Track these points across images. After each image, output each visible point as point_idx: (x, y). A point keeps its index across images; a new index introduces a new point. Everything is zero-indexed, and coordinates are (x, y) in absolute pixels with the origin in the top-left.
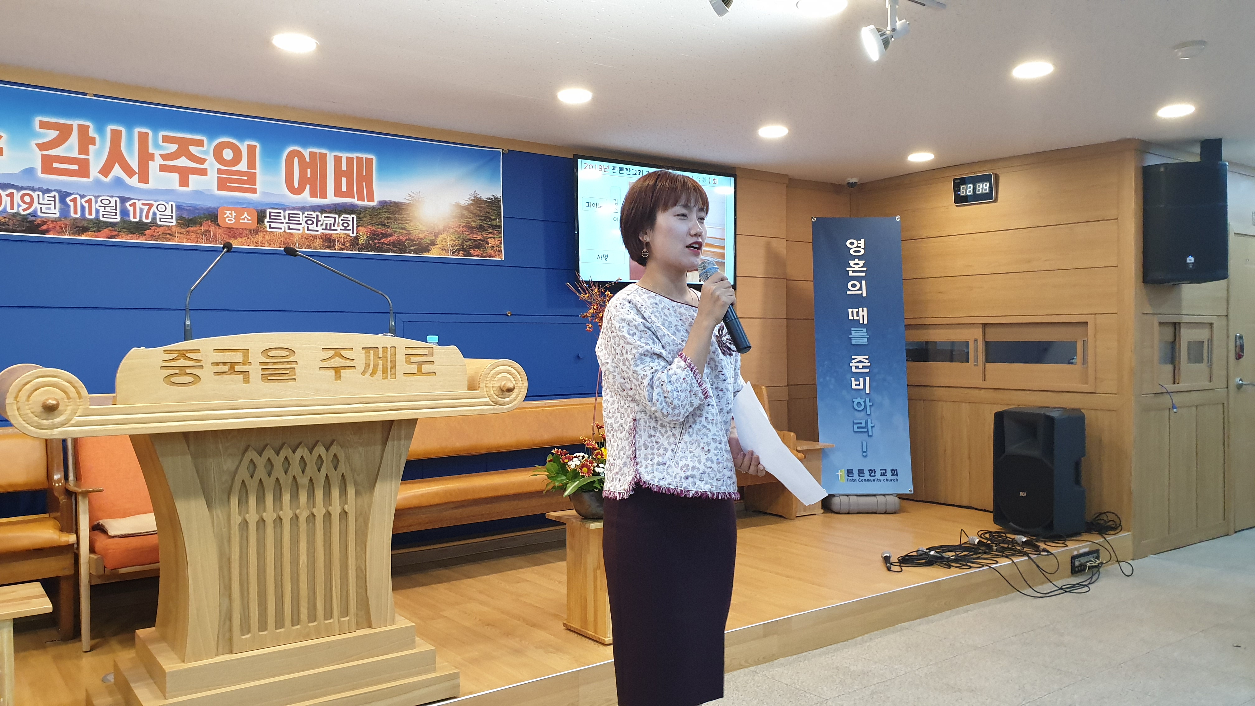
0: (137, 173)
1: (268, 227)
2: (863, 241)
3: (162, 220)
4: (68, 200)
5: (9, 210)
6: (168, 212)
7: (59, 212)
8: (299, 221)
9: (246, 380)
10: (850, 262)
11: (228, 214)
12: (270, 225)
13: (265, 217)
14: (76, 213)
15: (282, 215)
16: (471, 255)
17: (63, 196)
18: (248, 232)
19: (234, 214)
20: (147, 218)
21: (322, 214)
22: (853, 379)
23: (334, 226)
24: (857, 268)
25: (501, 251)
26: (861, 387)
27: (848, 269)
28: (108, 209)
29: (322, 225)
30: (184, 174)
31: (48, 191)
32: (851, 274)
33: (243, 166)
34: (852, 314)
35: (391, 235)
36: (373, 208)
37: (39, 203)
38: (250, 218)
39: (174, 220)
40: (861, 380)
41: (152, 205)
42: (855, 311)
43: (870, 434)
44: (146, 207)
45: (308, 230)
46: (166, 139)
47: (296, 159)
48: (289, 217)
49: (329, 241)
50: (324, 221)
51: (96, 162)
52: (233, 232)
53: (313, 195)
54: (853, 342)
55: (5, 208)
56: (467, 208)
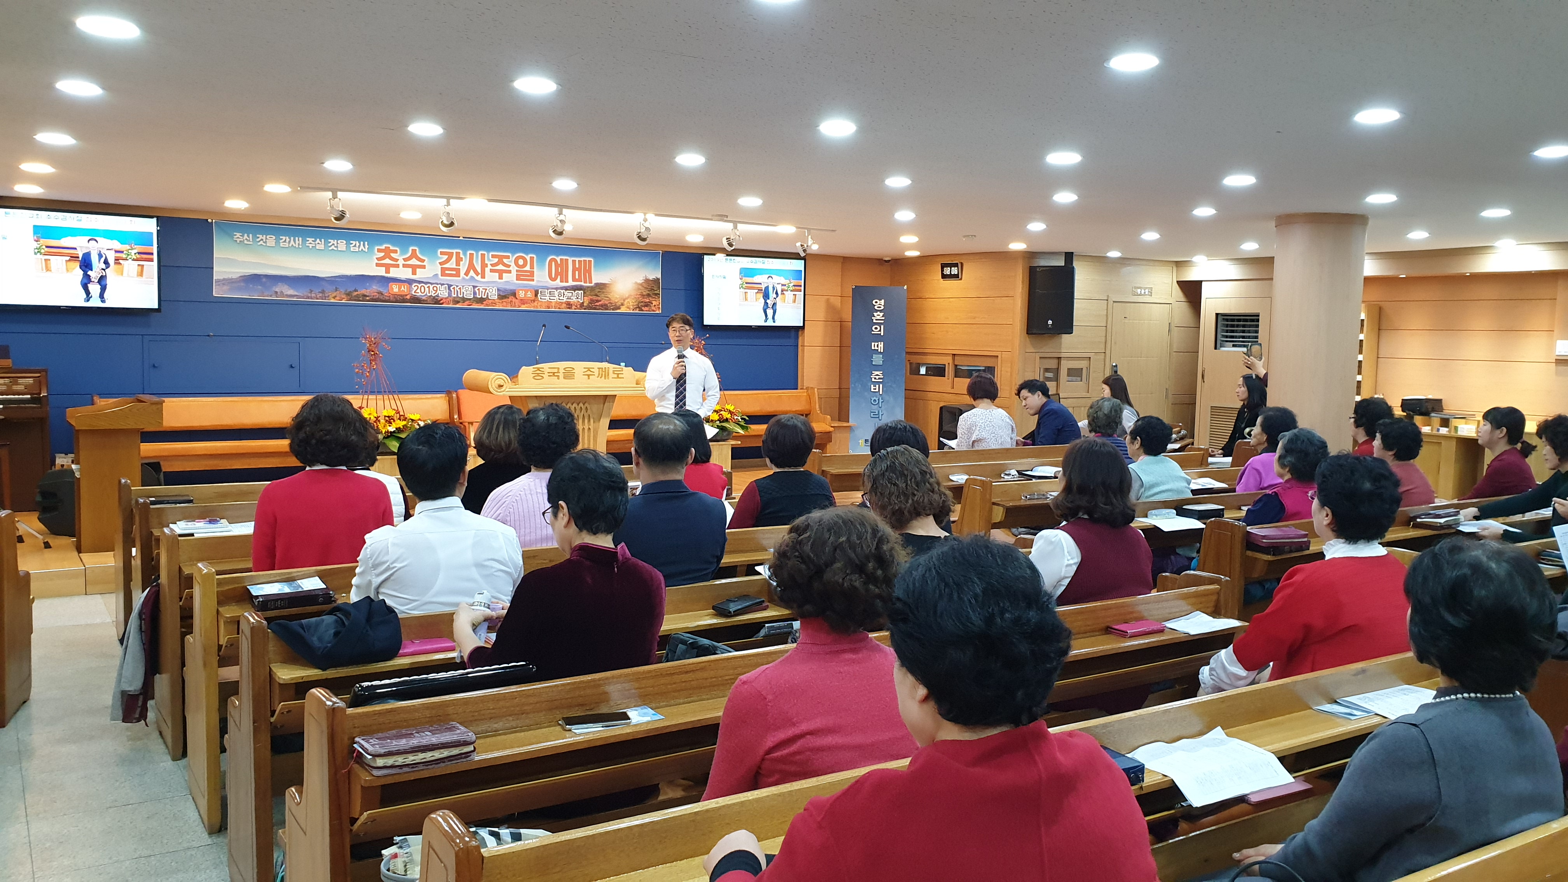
0: (480, 274)
1: (539, 298)
2: (883, 301)
3: (491, 296)
4: (451, 288)
5: (428, 294)
6: (494, 292)
7: (448, 294)
8: (555, 295)
10: (874, 313)
11: (521, 293)
12: (541, 298)
13: (538, 293)
14: (454, 294)
15: (546, 292)
16: (643, 311)
17: (450, 286)
18: (530, 301)
19: (524, 292)
20: (484, 296)
21: (566, 291)
22: (872, 386)
23: (572, 297)
24: (878, 318)
25: (659, 308)
26: (877, 390)
27: (872, 318)
28: (468, 292)
29: (566, 297)
30: (501, 273)
31: (444, 284)
32: (874, 321)
34: (874, 346)
35: (600, 301)
36: (592, 287)
37: (440, 290)
38: (531, 294)
39: (496, 296)
40: (877, 386)
41: (486, 289)
42: (876, 344)
43: (880, 418)
44: (484, 291)
45: (559, 299)
46: (493, 256)
47: (553, 263)
48: (550, 293)
49: (569, 305)
50: (566, 294)
51: (463, 269)
52: (523, 302)
53: (562, 281)
54: (873, 363)
55: (426, 293)
56: (641, 284)
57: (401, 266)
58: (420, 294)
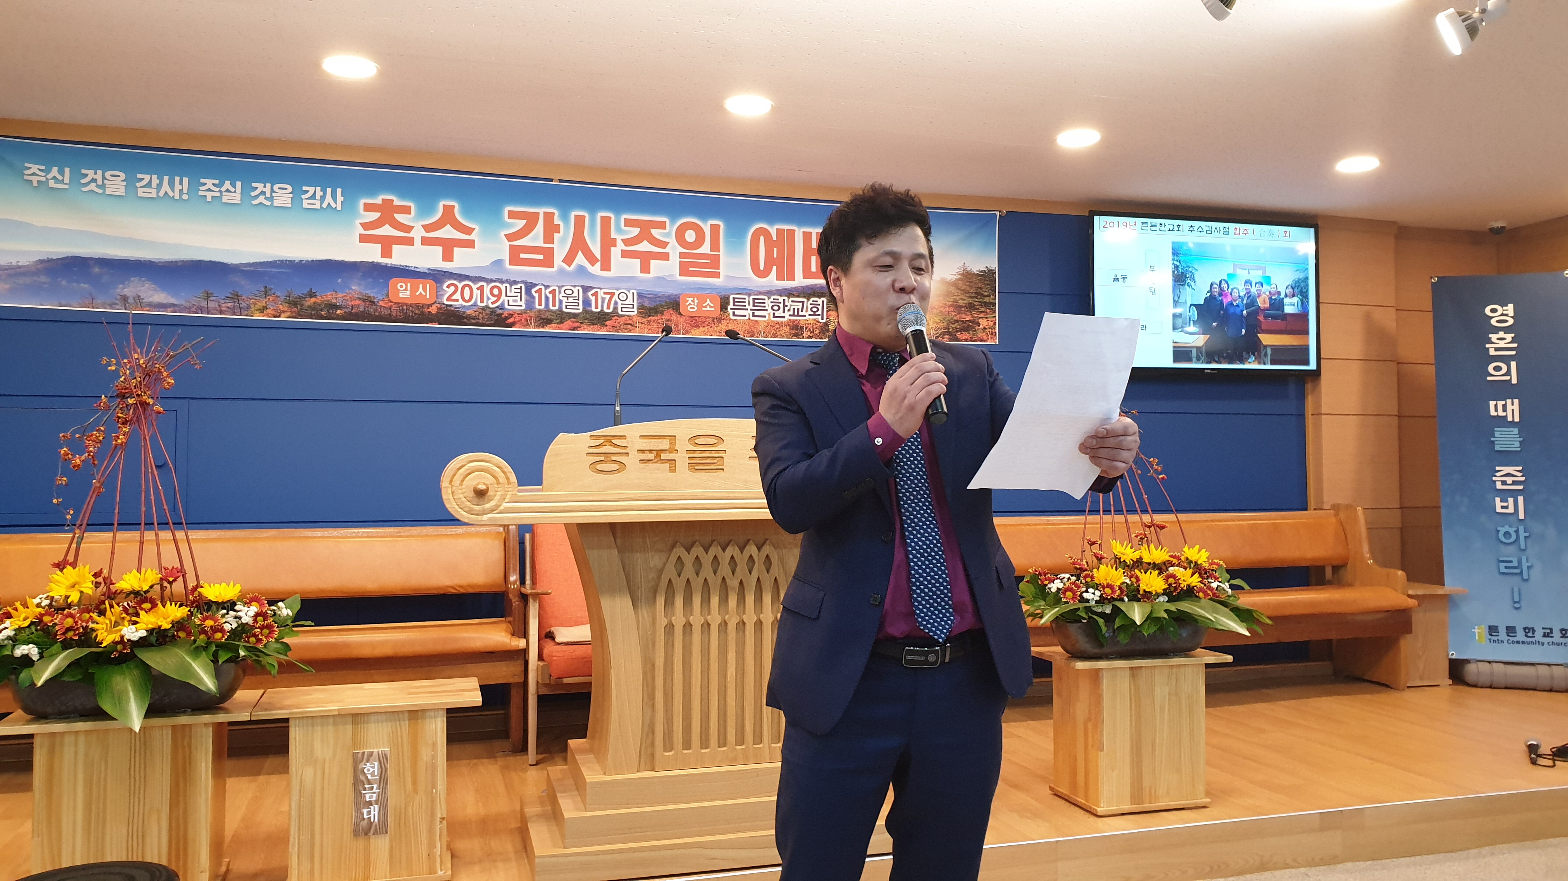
0: (598, 261)
1: (731, 314)
2: (1511, 307)
3: (623, 309)
4: (533, 291)
5: (479, 304)
6: (630, 301)
7: (525, 304)
8: (765, 307)
9: (673, 470)
10: (1490, 336)
11: (690, 302)
12: (734, 312)
13: (728, 303)
14: (540, 305)
15: (746, 300)
17: (529, 286)
18: (710, 320)
19: (696, 301)
20: (608, 308)
21: (789, 298)
22: (1498, 500)
23: (802, 311)
24: (1502, 344)
25: (995, 334)
26: (1511, 510)
27: (1487, 346)
28: (571, 300)
29: (789, 310)
30: (645, 259)
31: (515, 282)
32: (1492, 352)
33: (705, 249)
34: (1495, 408)
37: (506, 296)
38: (712, 305)
39: (635, 310)
40: (1511, 500)
41: (613, 294)
42: (1500, 404)
43: (1525, 576)
44: (608, 297)
45: (774, 316)
46: (629, 223)
47: (762, 238)
48: (754, 303)
49: (797, 328)
50: (791, 306)
51: (560, 250)
52: (695, 321)
53: (780, 277)
54: (1497, 448)
55: (476, 302)
56: (954, 284)
57: (418, 241)
58: (461, 302)
